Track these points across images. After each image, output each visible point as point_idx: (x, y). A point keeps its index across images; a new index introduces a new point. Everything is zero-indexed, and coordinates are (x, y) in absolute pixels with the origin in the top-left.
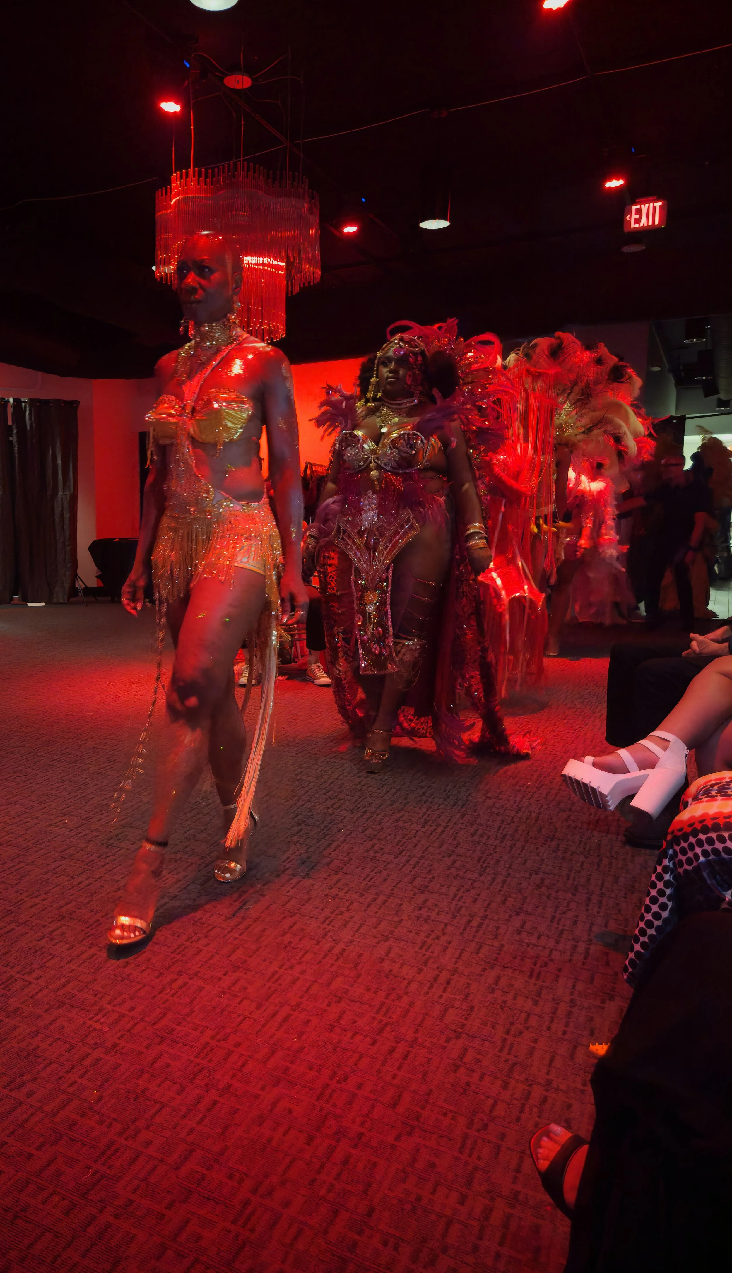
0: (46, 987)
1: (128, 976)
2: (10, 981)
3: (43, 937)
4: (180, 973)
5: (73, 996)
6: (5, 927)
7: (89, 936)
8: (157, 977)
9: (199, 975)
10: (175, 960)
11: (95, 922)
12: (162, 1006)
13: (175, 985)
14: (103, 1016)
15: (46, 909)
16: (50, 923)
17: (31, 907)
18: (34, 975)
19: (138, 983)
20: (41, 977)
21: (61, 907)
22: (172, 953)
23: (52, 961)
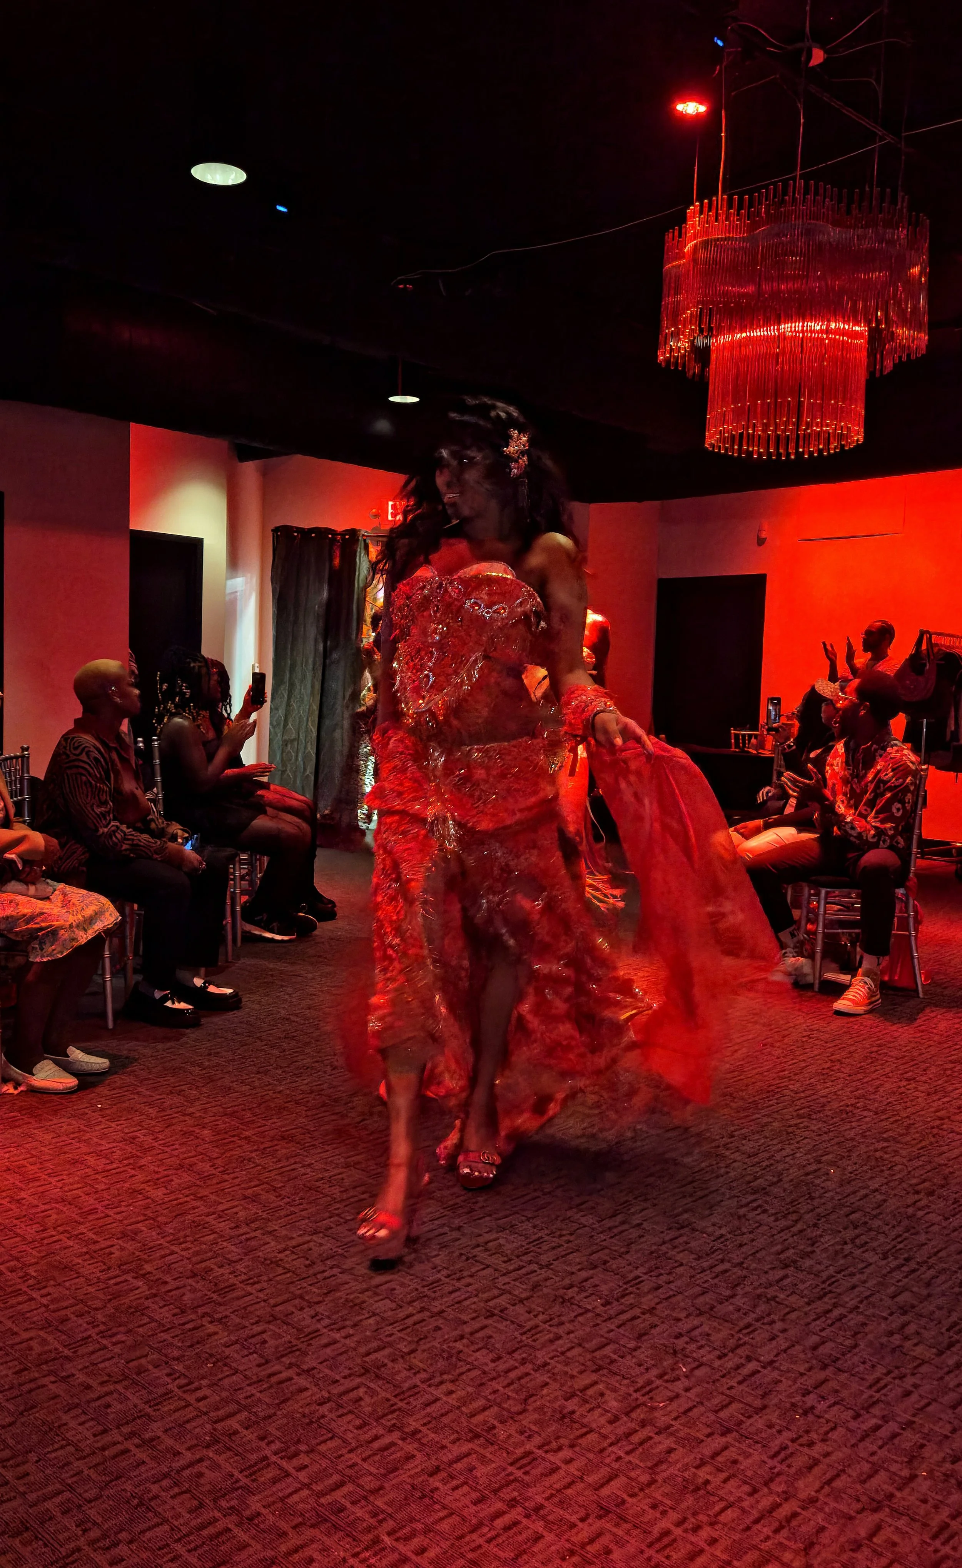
0: (308, 1486)
1: (432, 1491)
2: (261, 1466)
3: (329, 1400)
4: (512, 1503)
5: (342, 1509)
6: (280, 1372)
7: (394, 1411)
8: (476, 1503)
9: (542, 1512)
10: (512, 1478)
11: (409, 1389)
12: (470, 1556)
13: (499, 1523)
14: (375, 1554)
15: (345, 1352)
16: (345, 1377)
17: (326, 1346)
18: (296, 1462)
19: (444, 1507)
20: (306, 1467)
21: (368, 1354)
22: (512, 1464)
23: (330, 1444)
